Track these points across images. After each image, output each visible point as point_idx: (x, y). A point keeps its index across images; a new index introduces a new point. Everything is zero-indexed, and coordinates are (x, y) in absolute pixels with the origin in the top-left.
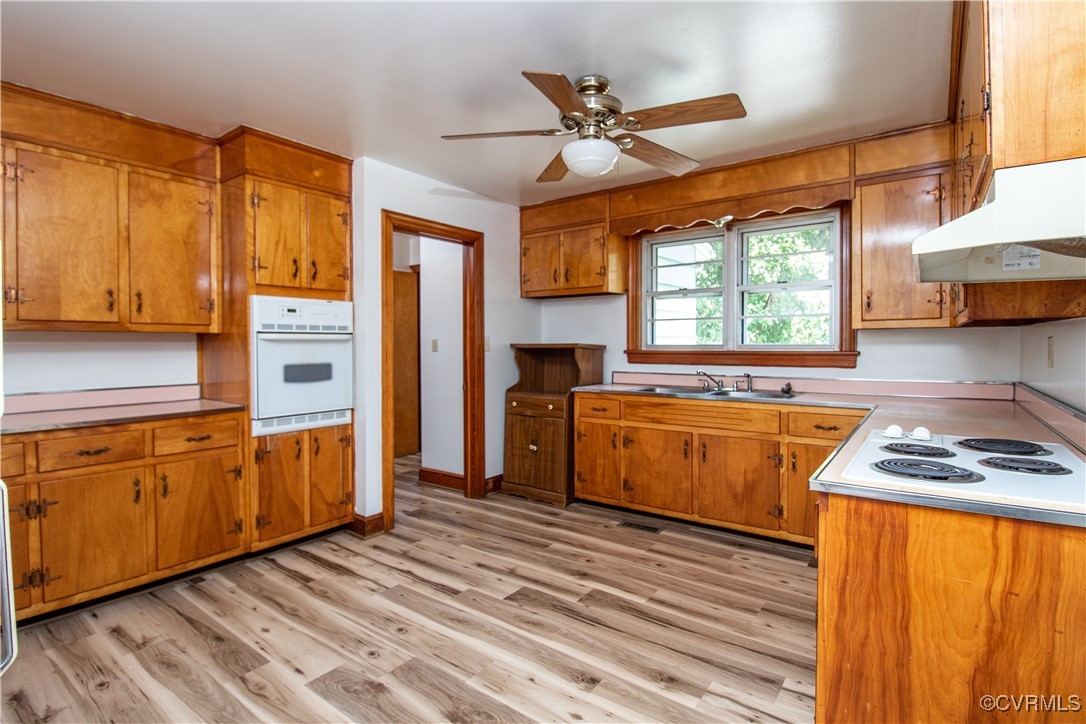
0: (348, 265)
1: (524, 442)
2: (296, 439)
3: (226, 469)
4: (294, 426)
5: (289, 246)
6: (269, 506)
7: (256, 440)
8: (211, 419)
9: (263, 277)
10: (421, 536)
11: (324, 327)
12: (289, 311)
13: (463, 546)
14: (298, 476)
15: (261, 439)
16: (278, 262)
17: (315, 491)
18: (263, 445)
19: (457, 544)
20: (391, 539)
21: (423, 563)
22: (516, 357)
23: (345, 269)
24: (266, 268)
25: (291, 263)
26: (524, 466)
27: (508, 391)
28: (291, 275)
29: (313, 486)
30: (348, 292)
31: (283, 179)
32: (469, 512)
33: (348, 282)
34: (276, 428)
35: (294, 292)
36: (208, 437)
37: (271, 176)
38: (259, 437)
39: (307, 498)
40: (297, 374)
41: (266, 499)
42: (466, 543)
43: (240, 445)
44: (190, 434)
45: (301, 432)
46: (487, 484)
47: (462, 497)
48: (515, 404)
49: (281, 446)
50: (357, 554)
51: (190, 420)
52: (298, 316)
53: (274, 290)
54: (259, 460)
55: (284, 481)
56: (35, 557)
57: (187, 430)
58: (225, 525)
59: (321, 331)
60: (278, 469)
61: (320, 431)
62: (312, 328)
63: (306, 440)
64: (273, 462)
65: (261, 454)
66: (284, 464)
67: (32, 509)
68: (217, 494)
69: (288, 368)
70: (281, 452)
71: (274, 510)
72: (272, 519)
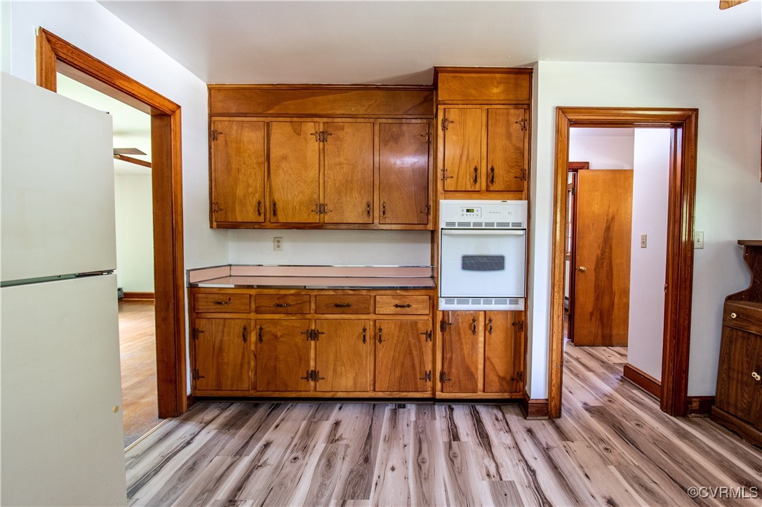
0: (526, 167)
1: (746, 366)
2: (473, 318)
3: (420, 332)
4: (470, 307)
5: (471, 157)
6: (450, 366)
7: (441, 313)
8: (411, 293)
9: (450, 184)
10: (578, 437)
11: (499, 224)
12: (468, 211)
13: (612, 468)
14: (474, 345)
15: (446, 312)
16: (462, 171)
17: (487, 363)
18: (446, 318)
19: (606, 462)
20: (550, 428)
21: (555, 468)
22: (745, 258)
23: (523, 171)
24: (452, 177)
25: (472, 170)
26: (742, 396)
27: (729, 298)
28: (472, 180)
29: (487, 359)
30: (526, 191)
31: (467, 102)
32: (652, 429)
33: (526, 183)
34: (455, 306)
35: (476, 195)
36: (409, 306)
37: (458, 102)
38: (443, 311)
39: (481, 367)
40: (472, 263)
41: (448, 361)
42: (619, 467)
43: (431, 315)
44: (397, 302)
45: (477, 312)
46: (691, 403)
47: (657, 407)
48: (734, 315)
49: (460, 321)
50: (509, 431)
51: (398, 291)
52: (475, 215)
53: (458, 194)
54: (443, 329)
55: (462, 349)
56: (312, 363)
57: (395, 299)
58: (418, 372)
59: (495, 227)
60: (457, 338)
61: (494, 314)
62: (487, 224)
63: (481, 319)
64: (453, 333)
65: (444, 325)
66: (462, 336)
67: (314, 335)
68: (413, 349)
69: (465, 258)
70: (461, 326)
71: (454, 370)
72: (451, 377)
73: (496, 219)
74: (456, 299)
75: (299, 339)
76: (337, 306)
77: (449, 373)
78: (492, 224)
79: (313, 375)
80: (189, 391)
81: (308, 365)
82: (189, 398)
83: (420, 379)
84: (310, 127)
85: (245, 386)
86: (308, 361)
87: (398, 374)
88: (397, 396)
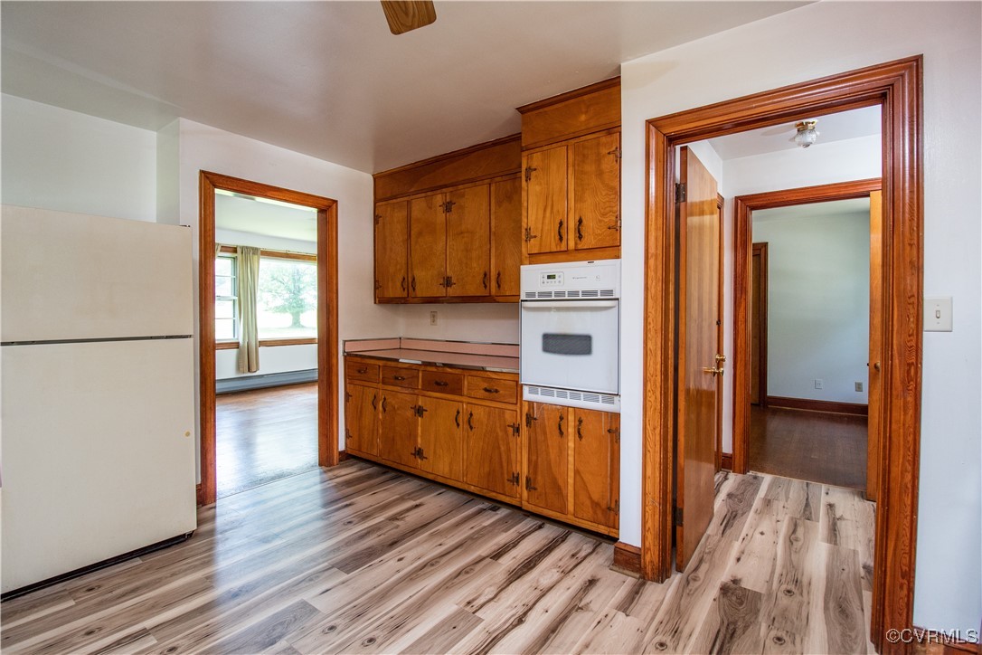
2: (562, 412)
3: (508, 424)
4: (556, 400)
5: (555, 209)
6: (535, 472)
7: (527, 403)
8: (500, 376)
9: (533, 246)
12: (549, 277)
14: (562, 450)
15: (531, 403)
16: (546, 228)
17: (579, 479)
18: (532, 410)
20: (624, 589)
21: (552, 631)
24: (535, 237)
25: (556, 225)
28: (557, 238)
29: (577, 472)
30: (616, 248)
31: (551, 141)
34: (540, 398)
36: (497, 391)
37: (542, 144)
39: (570, 481)
40: (557, 344)
41: (533, 465)
43: (519, 405)
44: (484, 385)
45: (565, 407)
49: (546, 416)
50: (568, 572)
52: (557, 283)
53: (543, 257)
54: (528, 423)
55: (548, 454)
56: (419, 440)
57: (484, 381)
58: (505, 472)
59: (567, 298)
60: (543, 438)
61: (585, 413)
62: (571, 293)
63: (571, 418)
64: (538, 430)
65: (530, 419)
66: (549, 436)
67: (419, 411)
68: (501, 442)
69: (546, 337)
70: (547, 423)
71: (539, 478)
72: (536, 486)
73: (581, 286)
74: (539, 389)
75: (410, 413)
76: (438, 384)
77: (535, 479)
78: (576, 293)
79: (419, 453)
80: (342, 447)
81: (416, 441)
82: (341, 453)
83: (508, 480)
84: (439, 199)
85: (375, 452)
86: (416, 436)
87: (487, 469)
88: (488, 495)
